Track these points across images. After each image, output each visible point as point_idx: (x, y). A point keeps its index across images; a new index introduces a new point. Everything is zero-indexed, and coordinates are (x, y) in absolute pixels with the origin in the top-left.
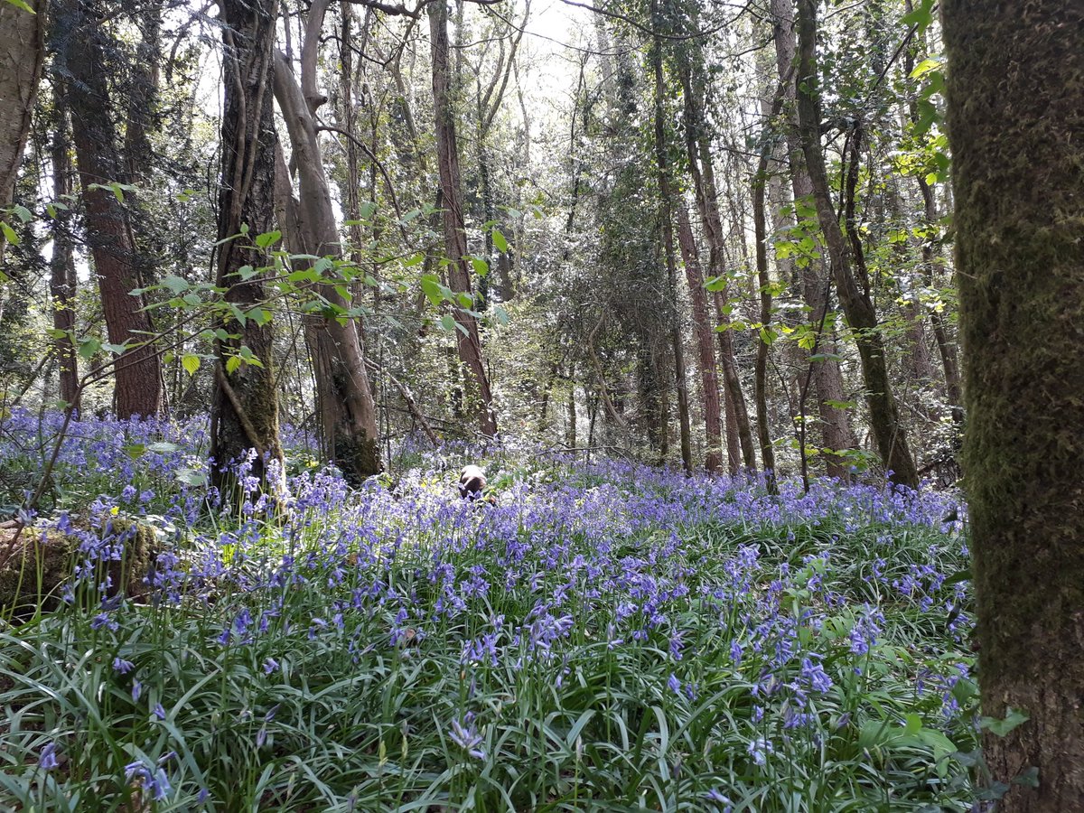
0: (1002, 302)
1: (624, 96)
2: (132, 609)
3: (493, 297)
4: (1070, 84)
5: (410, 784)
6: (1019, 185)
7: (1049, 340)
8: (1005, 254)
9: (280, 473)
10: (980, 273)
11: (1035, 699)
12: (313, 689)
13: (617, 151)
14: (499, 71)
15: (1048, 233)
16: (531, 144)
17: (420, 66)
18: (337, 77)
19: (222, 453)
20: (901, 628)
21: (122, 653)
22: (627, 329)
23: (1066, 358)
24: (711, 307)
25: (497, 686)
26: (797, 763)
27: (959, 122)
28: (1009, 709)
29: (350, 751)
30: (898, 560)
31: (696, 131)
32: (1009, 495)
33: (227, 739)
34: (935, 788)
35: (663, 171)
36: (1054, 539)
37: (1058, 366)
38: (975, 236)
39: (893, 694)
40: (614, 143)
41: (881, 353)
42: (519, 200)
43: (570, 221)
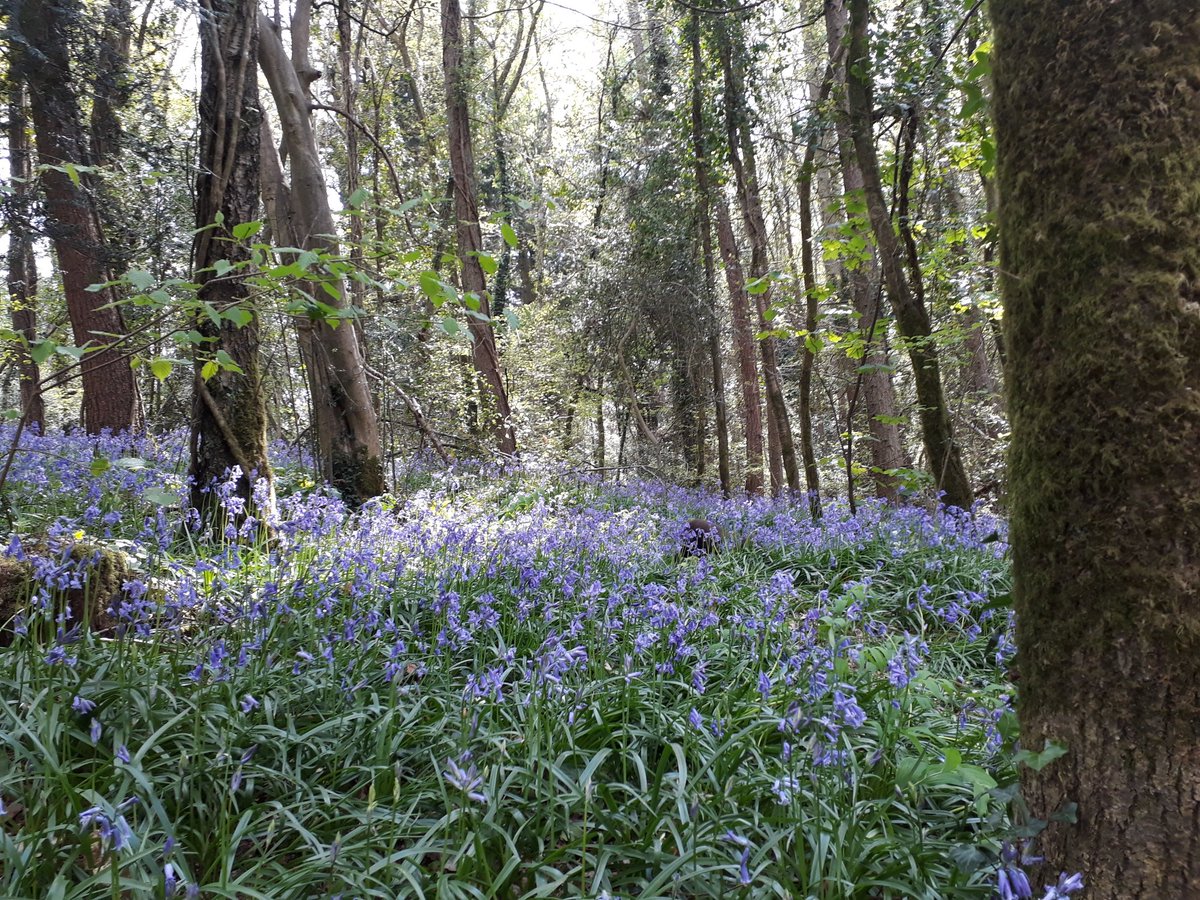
0: (1047, 304)
1: (657, 78)
2: (98, 644)
3: (513, 299)
4: (1122, 66)
5: (405, 831)
6: (1066, 177)
7: (1096, 346)
8: (1051, 251)
9: (269, 494)
10: (1024, 273)
11: (1075, 731)
12: (301, 729)
13: (650, 138)
14: (517, 45)
15: (1096, 230)
16: (554, 128)
17: (428, 39)
18: (334, 49)
19: (203, 471)
20: (949, 660)
21: (83, 691)
22: (661, 338)
23: (1112, 365)
24: (752, 313)
25: (506, 724)
26: (827, 803)
27: (1004, 107)
28: (1047, 741)
29: (339, 796)
30: (948, 587)
31: (737, 117)
32: (1051, 513)
33: (202, 785)
34: (975, 828)
35: (701, 160)
36: (1097, 560)
37: (1104, 374)
38: (1020, 232)
39: (935, 730)
40: (646, 128)
41: (935, 364)
42: (541, 191)
43: (597, 216)
